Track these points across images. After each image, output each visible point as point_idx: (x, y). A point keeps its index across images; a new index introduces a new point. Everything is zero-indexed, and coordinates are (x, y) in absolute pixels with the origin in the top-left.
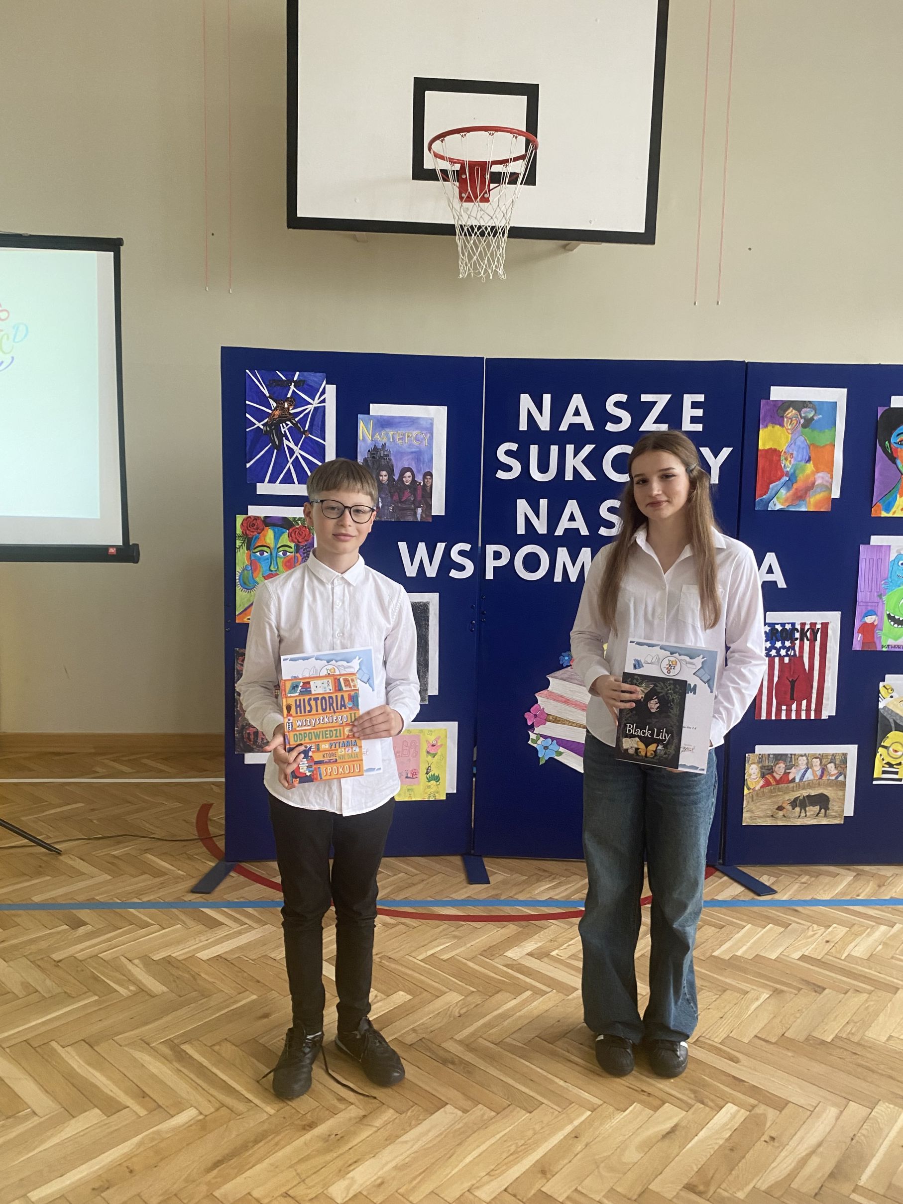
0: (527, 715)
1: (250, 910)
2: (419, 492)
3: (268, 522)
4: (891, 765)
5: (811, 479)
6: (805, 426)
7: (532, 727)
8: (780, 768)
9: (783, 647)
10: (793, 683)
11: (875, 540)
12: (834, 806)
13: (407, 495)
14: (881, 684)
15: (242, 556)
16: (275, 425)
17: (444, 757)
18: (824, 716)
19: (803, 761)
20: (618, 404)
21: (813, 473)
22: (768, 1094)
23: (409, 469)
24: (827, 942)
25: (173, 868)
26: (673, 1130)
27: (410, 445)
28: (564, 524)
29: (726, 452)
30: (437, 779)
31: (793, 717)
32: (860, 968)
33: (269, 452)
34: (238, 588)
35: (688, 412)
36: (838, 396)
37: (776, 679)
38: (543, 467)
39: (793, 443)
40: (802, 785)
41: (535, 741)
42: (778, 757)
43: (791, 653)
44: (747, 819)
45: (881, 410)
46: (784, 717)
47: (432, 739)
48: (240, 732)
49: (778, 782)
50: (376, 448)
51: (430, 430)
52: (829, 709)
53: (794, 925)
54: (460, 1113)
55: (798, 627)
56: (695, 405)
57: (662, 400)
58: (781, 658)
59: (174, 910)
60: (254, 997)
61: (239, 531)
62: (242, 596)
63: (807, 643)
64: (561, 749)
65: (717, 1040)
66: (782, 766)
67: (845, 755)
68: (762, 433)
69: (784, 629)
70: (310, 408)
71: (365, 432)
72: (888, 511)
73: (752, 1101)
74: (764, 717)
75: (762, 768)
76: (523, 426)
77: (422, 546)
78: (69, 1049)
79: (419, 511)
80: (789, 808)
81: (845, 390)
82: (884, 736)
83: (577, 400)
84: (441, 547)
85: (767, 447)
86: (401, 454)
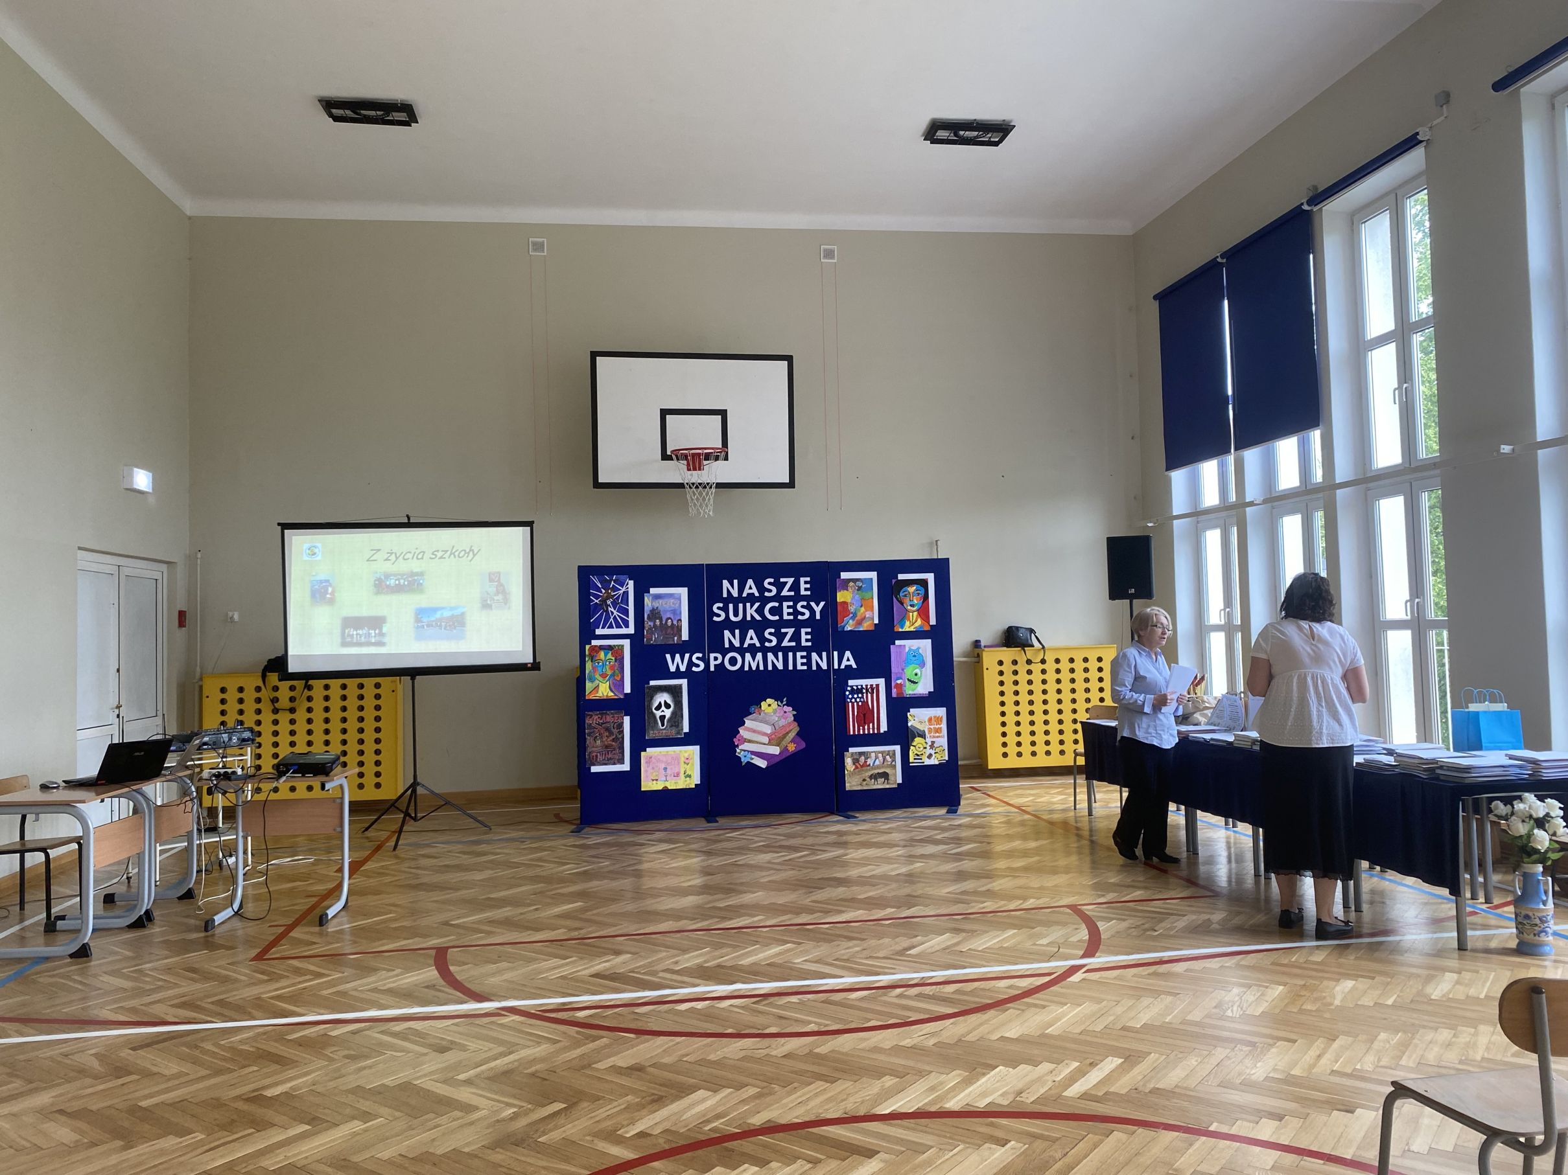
0: (734, 740)
2: (675, 629)
3: (601, 648)
4: (918, 755)
5: (863, 616)
6: (858, 590)
7: (738, 746)
8: (862, 759)
9: (858, 697)
10: (864, 715)
11: (898, 642)
12: (891, 778)
13: (669, 631)
14: (908, 714)
15: (589, 666)
16: (604, 601)
17: (693, 765)
18: (882, 731)
19: (873, 755)
20: (770, 583)
21: (864, 612)
23: (670, 618)
25: (555, 828)
27: (670, 607)
28: (748, 642)
29: (822, 604)
30: (690, 776)
31: (866, 732)
33: (602, 614)
34: (587, 681)
35: (803, 586)
36: (873, 575)
37: (856, 714)
38: (736, 615)
39: (854, 597)
40: (874, 768)
41: (739, 753)
42: (861, 754)
43: (862, 700)
44: (848, 787)
45: (894, 581)
46: (861, 733)
47: (686, 755)
48: (589, 755)
49: (862, 766)
50: (653, 609)
51: (680, 599)
52: (884, 728)
55: (864, 687)
56: (806, 582)
57: (790, 581)
58: (858, 703)
61: (587, 653)
62: (589, 686)
63: (869, 695)
64: (753, 757)
66: (863, 758)
67: (894, 751)
68: (839, 594)
69: (858, 689)
70: (621, 592)
71: (647, 601)
72: (902, 628)
74: (852, 733)
75: (853, 759)
76: (725, 595)
77: (678, 656)
79: (676, 638)
80: (868, 779)
81: (876, 573)
82: (913, 740)
83: (750, 582)
84: (687, 656)
85: (841, 601)
86: (666, 611)
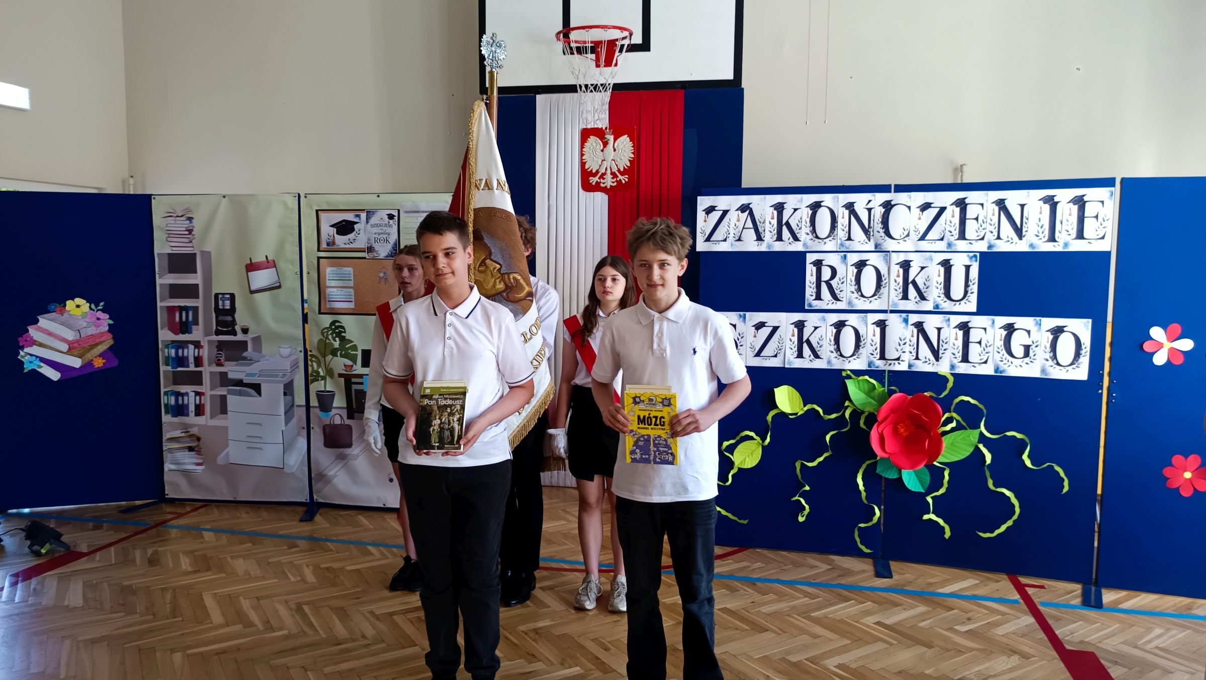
1: (394, 550)
22: (607, 666)
24: (753, 602)
25: (368, 524)
26: (530, 672)
32: (756, 618)
53: (742, 591)
54: (420, 650)
59: (352, 546)
60: (360, 589)
65: (608, 640)
73: (593, 667)
78: (247, 601)
